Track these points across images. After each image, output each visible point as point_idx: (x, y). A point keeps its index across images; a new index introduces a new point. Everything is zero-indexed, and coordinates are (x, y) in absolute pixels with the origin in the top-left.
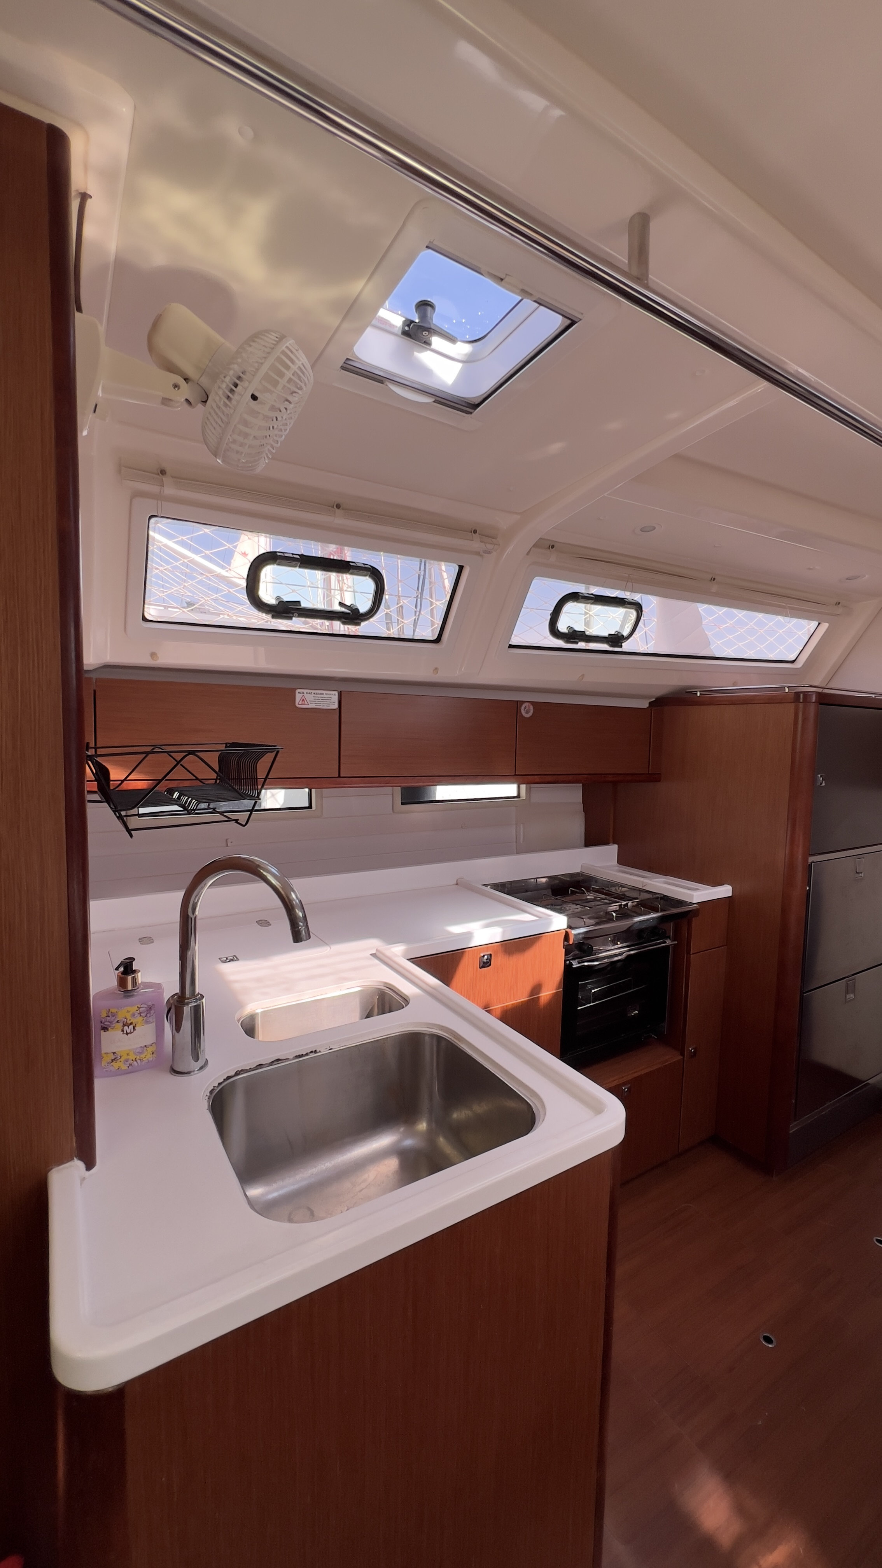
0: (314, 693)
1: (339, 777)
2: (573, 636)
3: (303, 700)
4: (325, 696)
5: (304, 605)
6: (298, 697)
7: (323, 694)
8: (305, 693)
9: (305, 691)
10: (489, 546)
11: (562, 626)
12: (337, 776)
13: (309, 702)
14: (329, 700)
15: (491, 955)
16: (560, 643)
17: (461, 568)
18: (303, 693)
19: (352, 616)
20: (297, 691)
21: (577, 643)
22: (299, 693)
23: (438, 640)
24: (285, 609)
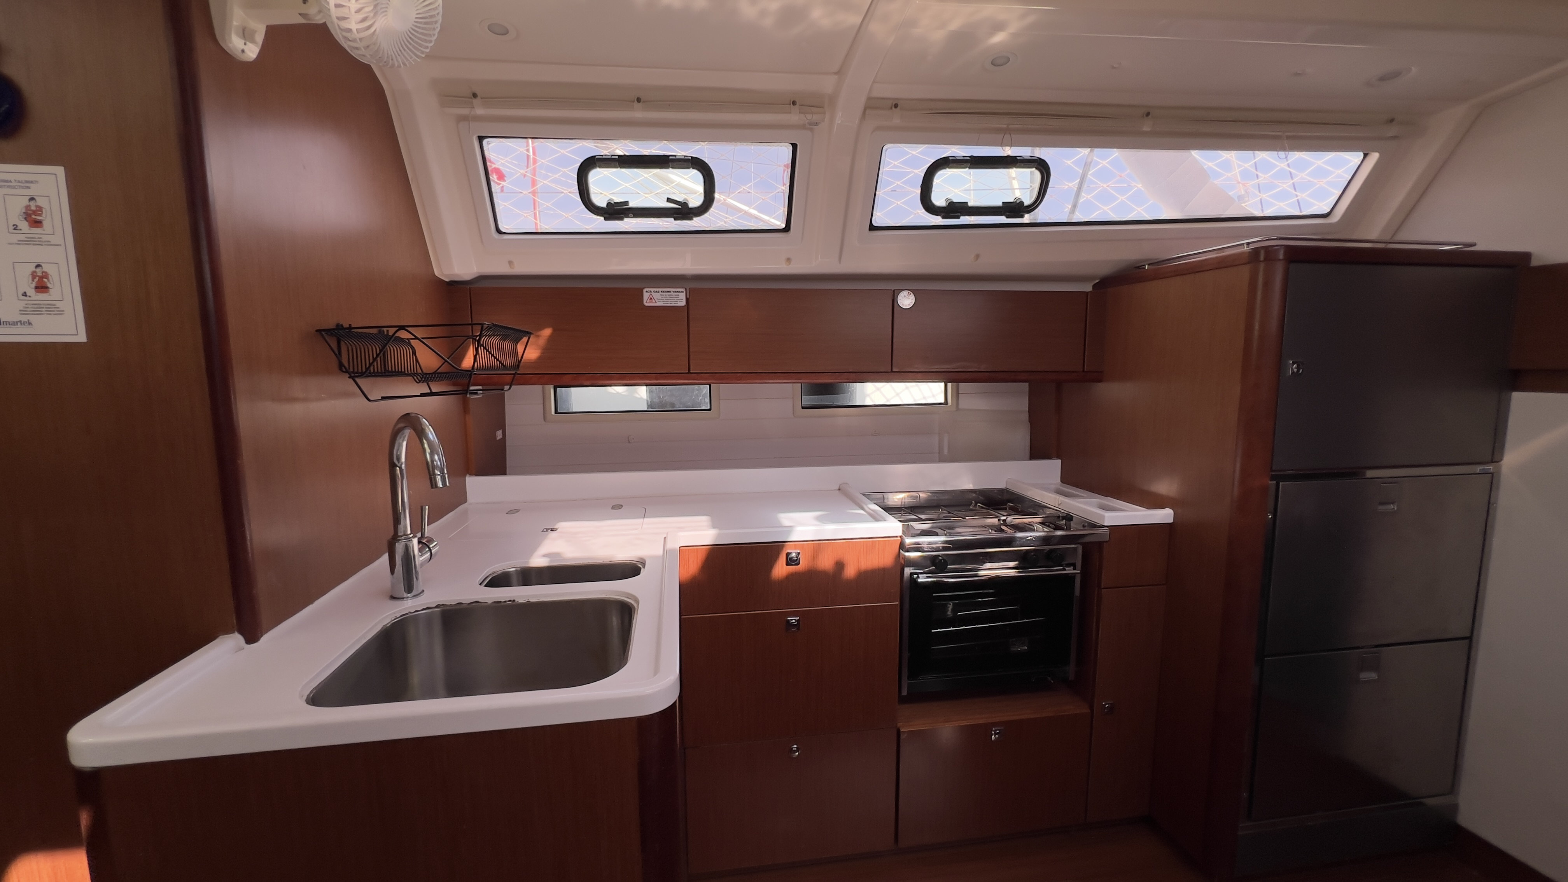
0: (661, 292)
1: (689, 372)
2: (954, 209)
3: (651, 298)
4: (672, 293)
5: (632, 204)
6: (646, 296)
7: (670, 292)
8: (652, 291)
9: (652, 290)
10: (816, 118)
11: (939, 199)
12: (687, 372)
13: (657, 301)
14: (678, 298)
15: (799, 553)
16: (938, 220)
17: (794, 146)
18: (651, 292)
19: (683, 211)
20: (645, 290)
21: (958, 218)
22: (646, 292)
23: (787, 229)
24: (615, 211)
